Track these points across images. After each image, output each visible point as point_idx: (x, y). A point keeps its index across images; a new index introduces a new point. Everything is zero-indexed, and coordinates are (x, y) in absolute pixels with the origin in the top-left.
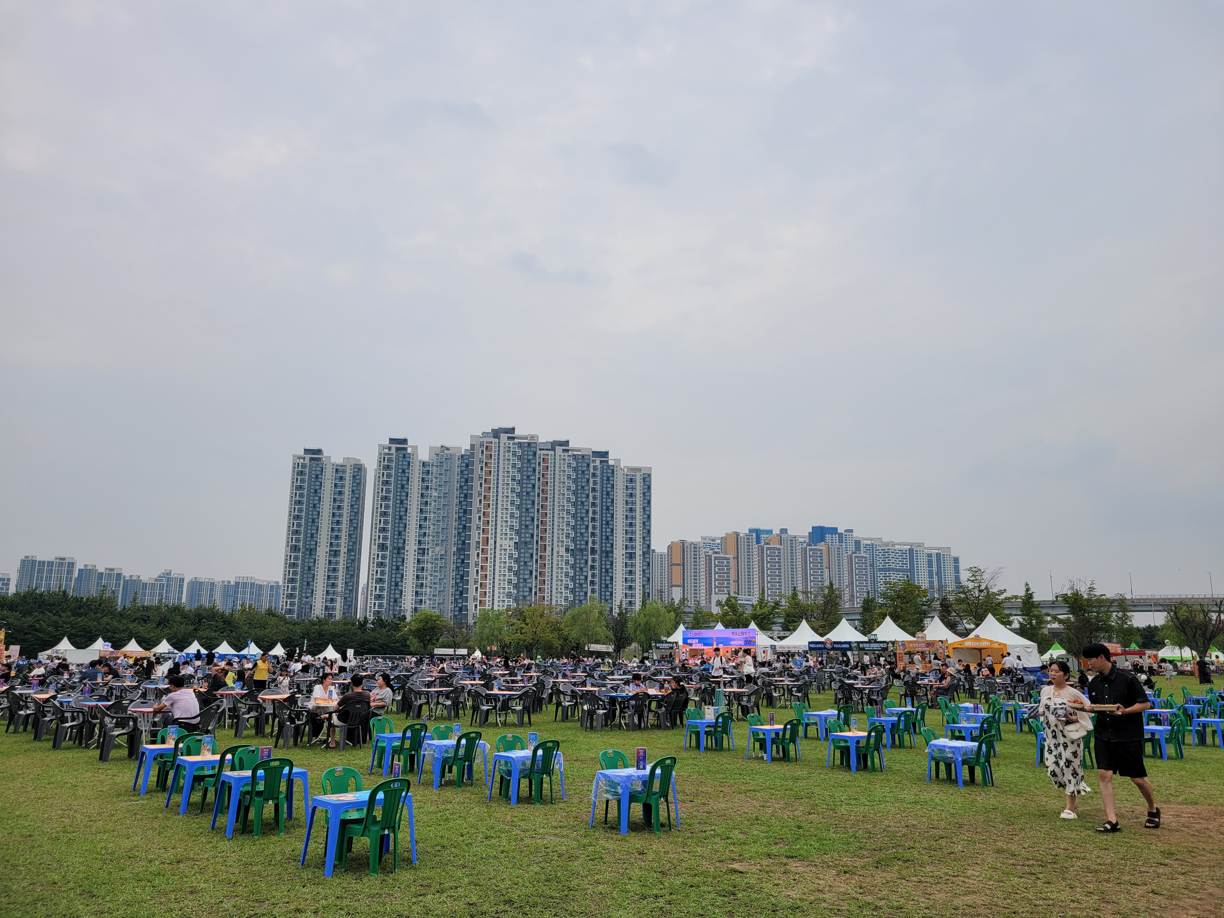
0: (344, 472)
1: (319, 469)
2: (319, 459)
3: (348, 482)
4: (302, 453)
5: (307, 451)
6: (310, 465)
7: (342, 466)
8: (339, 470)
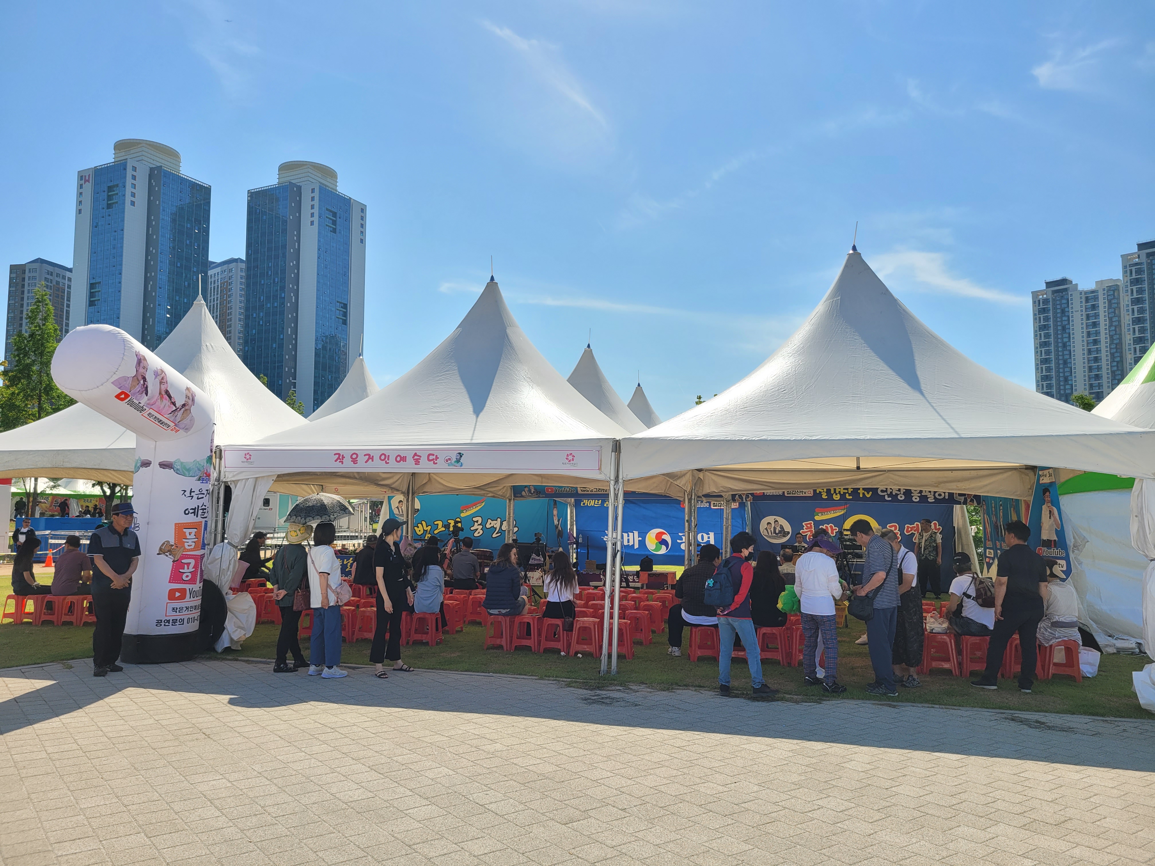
0: (1096, 298)
1: (1064, 301)
2: (1066, 290)
3: (1102, 310)
4: (1043, 287)
5: (1049, 284)
6: (1054, 300)
7: (1093, 292)
8: (1090, 297)
